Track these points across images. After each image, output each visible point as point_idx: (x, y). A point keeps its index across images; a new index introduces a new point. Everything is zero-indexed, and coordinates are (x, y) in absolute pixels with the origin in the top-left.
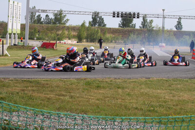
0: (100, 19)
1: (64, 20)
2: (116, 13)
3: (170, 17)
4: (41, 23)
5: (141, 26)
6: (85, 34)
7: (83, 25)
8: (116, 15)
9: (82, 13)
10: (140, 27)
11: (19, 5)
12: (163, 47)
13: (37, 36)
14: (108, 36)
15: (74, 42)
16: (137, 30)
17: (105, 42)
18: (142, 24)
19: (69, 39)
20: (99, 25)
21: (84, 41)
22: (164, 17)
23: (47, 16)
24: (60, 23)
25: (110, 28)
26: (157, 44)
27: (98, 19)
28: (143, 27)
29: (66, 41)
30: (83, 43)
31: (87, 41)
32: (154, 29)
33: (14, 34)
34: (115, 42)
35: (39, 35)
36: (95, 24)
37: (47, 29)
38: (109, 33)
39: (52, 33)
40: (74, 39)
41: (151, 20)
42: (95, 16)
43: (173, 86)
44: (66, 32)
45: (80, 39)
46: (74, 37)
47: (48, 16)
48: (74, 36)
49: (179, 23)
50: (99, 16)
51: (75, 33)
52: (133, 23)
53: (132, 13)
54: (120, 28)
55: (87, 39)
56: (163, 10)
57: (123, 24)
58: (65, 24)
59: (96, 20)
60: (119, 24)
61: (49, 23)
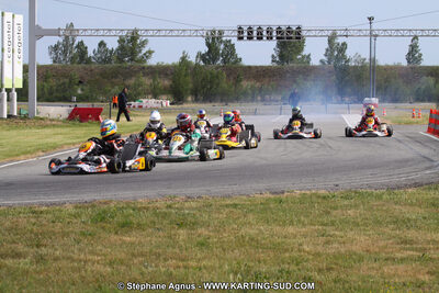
0: (226, 46)
1: (143, 52)
2: (245, 28)
3: (388, 33)
4: (88, 61)
5: (325, 59)
6: (189, 83)
7: (183, 59)
8: (246, 34)
9: (163, 33)
10: (321, 61)
11: (16, 22)
13: (79, 92)
14: (245, 84)
15: (166, 103)
16: (314, 67)
17: (237, 99)
18: (326, 55)
19: (155, 97)
20: (224, 61)
21: (190, 99)
22: (373, 36)
23: (102, 44)
24: (132, 60)
25: (250, 67)
27: (222, 46)
28: (329, 63)
29: (144, 101)
30: (185, 106)
31: (196, 100)
32: (352, 64)
33: (9, 91)
34: (263, 100)
35: (82, 90)
36: (214, 59)
37: (104, 74)
38: (248, 79)
39: (113, 85)
40: (164, 97)
41: (344, 44)
42: (213, 39)
43: (334, 213)
44: (147, 81)
45: (178, 97)
46: (165, 91)
47: (105, 45)
48: (165, 89)
49: (413, 48)
50: (224, 39)
51: (167, 83)
52: (304, 53)
53: (284, 28)
54: (275, 64)
55: (196, 95)
56: (370, 19)
57: (281, 56)
58: (145, 61)
59: (217, 49)
60: (273, 56)
61: (107, 60)
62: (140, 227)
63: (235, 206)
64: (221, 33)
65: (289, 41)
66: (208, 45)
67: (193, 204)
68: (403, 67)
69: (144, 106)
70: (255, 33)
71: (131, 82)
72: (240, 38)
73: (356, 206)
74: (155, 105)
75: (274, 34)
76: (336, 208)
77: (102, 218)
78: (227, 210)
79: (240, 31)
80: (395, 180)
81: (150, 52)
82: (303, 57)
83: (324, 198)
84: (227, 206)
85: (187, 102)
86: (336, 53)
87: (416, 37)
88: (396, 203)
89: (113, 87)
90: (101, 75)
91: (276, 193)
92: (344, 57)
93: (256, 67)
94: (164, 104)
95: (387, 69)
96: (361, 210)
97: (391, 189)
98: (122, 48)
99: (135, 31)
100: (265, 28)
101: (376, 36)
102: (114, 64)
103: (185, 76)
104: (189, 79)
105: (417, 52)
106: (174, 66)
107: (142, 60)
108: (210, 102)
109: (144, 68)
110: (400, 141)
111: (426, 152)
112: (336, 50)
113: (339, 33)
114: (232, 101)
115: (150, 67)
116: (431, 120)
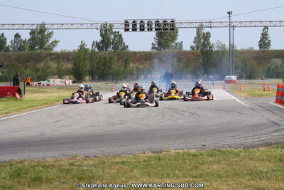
0: (115, 36)
1: (50, 42)
2: (131, 22)
3: (244, 25)
4: (8, 49)
5: (194, 45)
6: (87, 66)
7: (82, 46)
8: (131, 26)
10: (191, 47)
12: (234, 82)
14: (132, 66)
15: (69, 82)
16: (185, 52)
17: (125, 78)
18: (194, 42)
19: (60, 77)
20: (114, 48)
21: (87, 78)
22: (232, 27)
23: (17, 36)
24: (41, 48)
25: (135, 53)
26: (222, 78)
27: (112, 36)
28: (198, 48)
29: (51, 80)
31: (93, 79)
32: (215, 49)
34: (145, 78)
36: (107, 47)
37: (19, 60)
38: (133, 62)
39: (26, 68)
40: (67, 77)
41: (208, 33)
42: (106, 30)
43: (202, 167)
44: (53, 65)
45: (78, 77)
46: (68, 72)
47: (20, 36)
48: (68, 70)
49: (264, 36)
50: (114, 30)
51: (69, 66)
52: (177, 41)
53: (161, 22)
54: (154, 51)
55: (93, 75)
56: (229, 13)
57: (159, 43)
58: (52, 49)
59: (108, 39)
60: (153, 44)
61: (21, 48)
62: (48, 180)
63: (123, 163)
64: (111, 26)
65: (166, 31)
66: (101, 35)
67: (90, 162)
68: (255, 52)
69: (51, 84)
70: (138, 26)
71: (41, 65)
72: (127, 30)
73: (219, 162)
74: (60, 84)
75: (154, 26)
76: (203, 164)
77: (18, 174)
78: (117, 166)
79: (127, 24)
80: (250, 141)
81: (56, 42)
82: (177, 44)
83: (194, 155)
84: (117, 163)
85: (85, 81)
86: (202, 41)
87: (266, 27)
88: (251, 159)
89: (26, 70)
90: (17, 60)
91: (155, 152)
92: (209, 44)
93: (140, 53)
94: (67, 83)
95: (242, 52)
96: (223, 165)
97: (247, 148)
98: (33, 39)
99: (43, 25)
100: (146, 22)
101: (234, 26)
102: (27, 51)
103: (84, 60)
104: (87, 63)
105: (266, 39)
106: (75, 53)
107: (50, 48)
108: (104, 80)
109: (51, 54)
110: (254, 110)
111: (274, 118)
112: (202, 39)
113: (204, 24)
114: (121, 80)
115: (56, 54)
116: (278, 92)
